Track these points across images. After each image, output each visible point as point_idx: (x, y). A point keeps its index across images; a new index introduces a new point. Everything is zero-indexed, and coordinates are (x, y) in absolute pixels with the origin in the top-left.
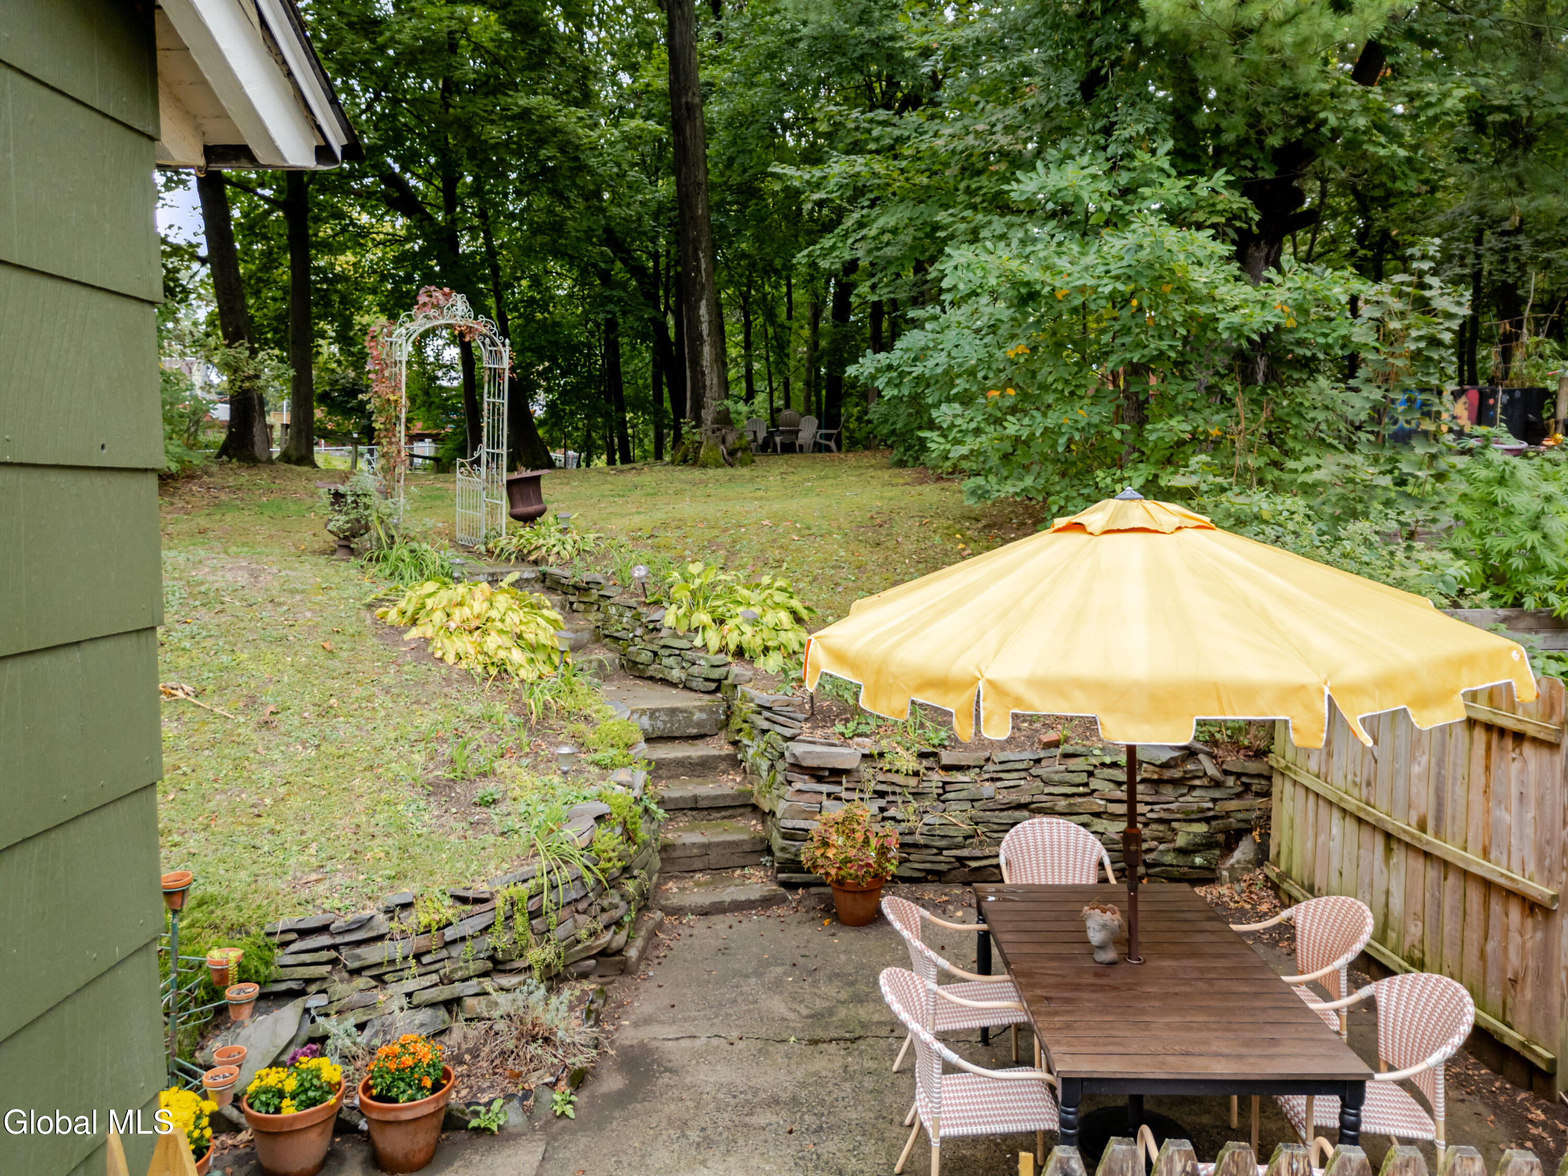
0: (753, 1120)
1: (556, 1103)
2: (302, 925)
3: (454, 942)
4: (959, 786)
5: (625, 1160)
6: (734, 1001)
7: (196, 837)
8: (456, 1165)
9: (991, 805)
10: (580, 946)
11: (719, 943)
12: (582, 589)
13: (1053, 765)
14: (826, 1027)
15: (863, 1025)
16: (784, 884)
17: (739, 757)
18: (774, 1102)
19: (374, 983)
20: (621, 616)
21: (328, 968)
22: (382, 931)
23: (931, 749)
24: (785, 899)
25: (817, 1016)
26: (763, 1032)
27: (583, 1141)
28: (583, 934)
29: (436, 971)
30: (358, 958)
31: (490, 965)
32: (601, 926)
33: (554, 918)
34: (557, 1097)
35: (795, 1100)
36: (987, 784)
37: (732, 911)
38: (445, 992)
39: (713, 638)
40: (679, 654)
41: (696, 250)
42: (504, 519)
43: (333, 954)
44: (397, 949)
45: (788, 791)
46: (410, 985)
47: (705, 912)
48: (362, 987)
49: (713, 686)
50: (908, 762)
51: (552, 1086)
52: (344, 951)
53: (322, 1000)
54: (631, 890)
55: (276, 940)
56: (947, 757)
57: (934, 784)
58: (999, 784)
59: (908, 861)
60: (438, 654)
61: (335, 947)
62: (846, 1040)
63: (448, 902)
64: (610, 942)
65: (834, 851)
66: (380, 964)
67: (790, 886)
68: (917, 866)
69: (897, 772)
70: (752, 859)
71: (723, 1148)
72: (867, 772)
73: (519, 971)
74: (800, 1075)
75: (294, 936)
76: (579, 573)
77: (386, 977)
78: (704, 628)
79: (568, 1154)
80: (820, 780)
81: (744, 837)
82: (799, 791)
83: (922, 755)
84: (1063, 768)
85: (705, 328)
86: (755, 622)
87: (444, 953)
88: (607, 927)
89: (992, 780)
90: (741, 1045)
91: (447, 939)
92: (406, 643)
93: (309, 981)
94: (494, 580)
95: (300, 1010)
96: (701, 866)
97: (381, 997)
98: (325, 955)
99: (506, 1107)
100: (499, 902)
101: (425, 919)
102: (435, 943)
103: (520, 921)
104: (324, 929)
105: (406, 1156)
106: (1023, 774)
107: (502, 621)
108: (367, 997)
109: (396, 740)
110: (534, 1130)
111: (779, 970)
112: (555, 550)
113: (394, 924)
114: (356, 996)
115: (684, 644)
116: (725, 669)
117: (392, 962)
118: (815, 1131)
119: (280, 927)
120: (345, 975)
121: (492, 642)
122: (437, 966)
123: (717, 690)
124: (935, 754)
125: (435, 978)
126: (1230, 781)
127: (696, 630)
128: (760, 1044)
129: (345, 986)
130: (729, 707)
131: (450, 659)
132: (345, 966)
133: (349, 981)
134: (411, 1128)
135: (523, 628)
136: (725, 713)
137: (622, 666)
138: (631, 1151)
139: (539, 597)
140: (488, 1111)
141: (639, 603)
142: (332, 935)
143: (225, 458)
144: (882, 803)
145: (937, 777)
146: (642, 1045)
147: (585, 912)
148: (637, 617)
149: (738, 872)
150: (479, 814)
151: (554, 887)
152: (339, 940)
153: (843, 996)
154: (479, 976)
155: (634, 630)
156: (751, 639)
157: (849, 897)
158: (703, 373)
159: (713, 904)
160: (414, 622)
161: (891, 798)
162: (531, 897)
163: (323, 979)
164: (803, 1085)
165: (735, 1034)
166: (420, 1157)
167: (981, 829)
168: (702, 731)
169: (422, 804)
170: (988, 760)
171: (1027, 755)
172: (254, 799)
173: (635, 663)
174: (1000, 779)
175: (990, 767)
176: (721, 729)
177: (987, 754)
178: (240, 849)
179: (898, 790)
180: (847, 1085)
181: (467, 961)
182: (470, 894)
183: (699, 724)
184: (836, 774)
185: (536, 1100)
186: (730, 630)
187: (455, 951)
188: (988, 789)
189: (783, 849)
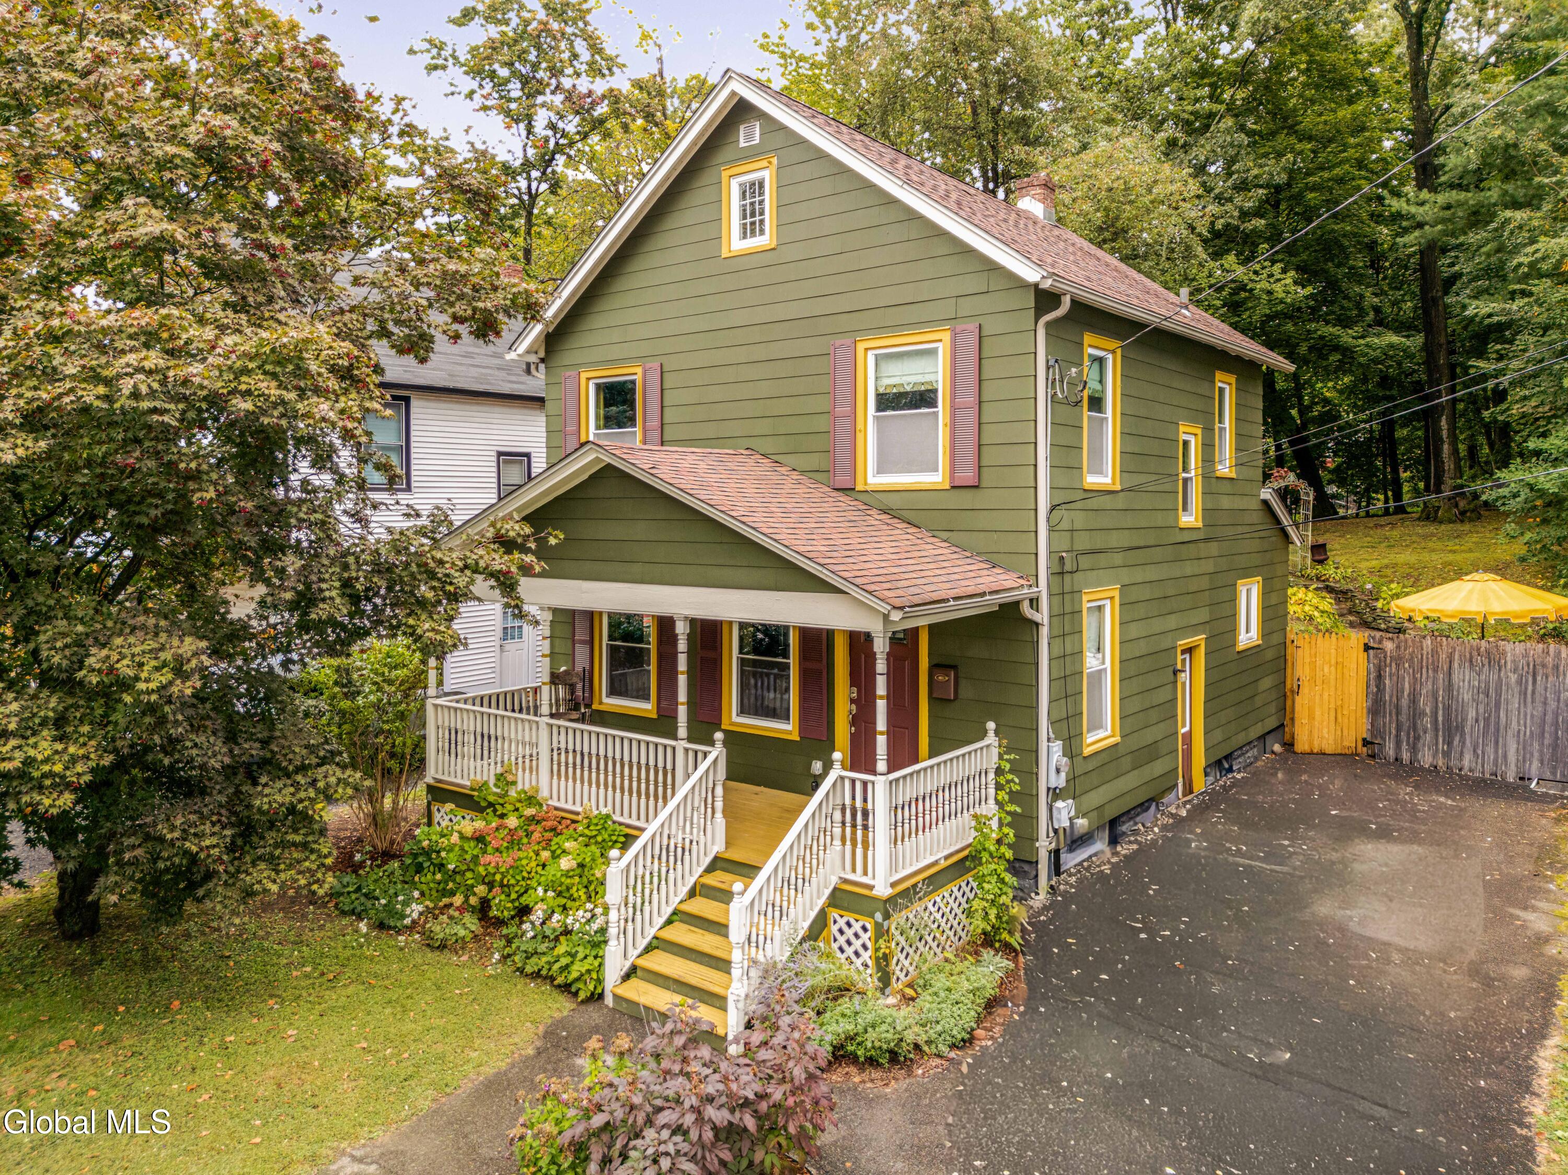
12: (1344, 593)
42: (1309, 561)
76: (1344, 586)
94: (1307, 587)
107: (1311, 602)
112: (1333, 576)
115: (1386, 615)
127: (1392, 610)
135: (1319, 605)
139: (1324, 594)
141: (1368, 599)
148: (1367, 604)
155: (1365, 609)
173: (1366, 622)
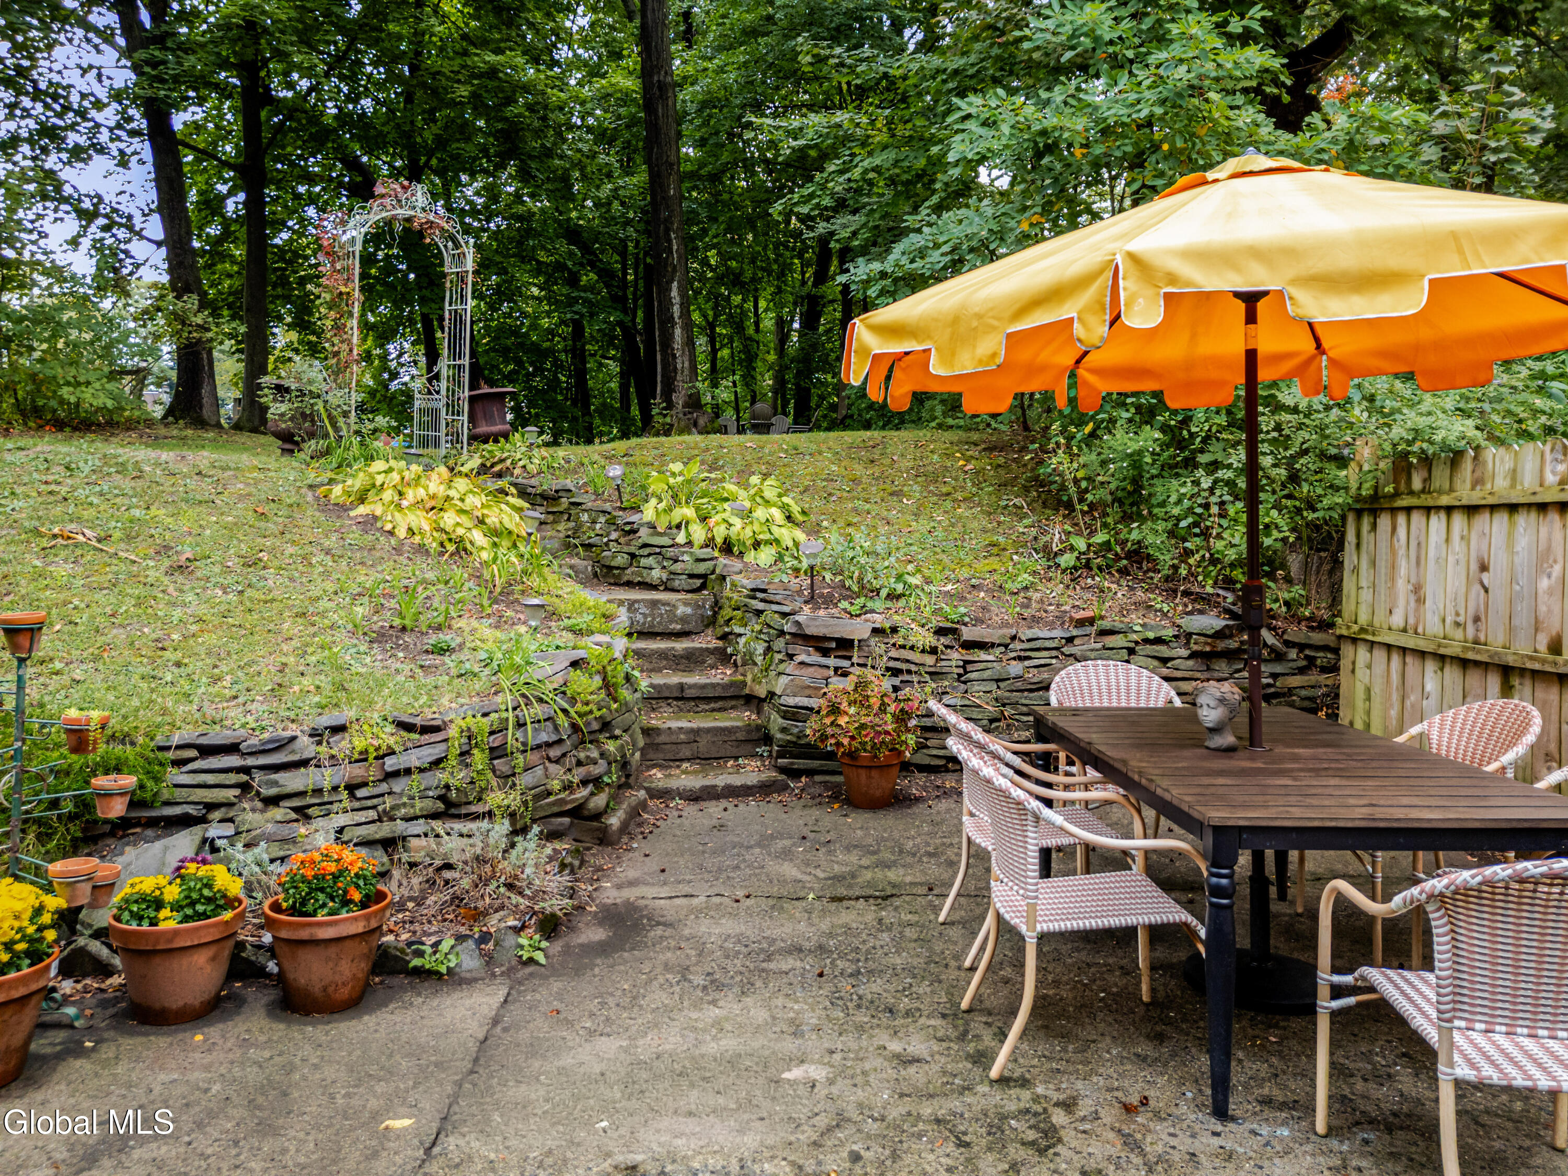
0: (772, 966)
1: (522, 947)
2: (203, 741)
3: (396, 774)
4: (982, 666)
5: (611, 1001)
6: (737, 867)
7: (84, 667)
8: (391, 1006)
9: (1019, 685)
10: (552, 798)
11: (715, 822)
12: (551, 498)
13: (1088, 642)
14: (850, 886)
15: (894, 886)
16: (782, 770)
17: (729, 650)
18: (797, 950)
19: (294, 816)
20: (594, 522)
21: (237, 792)
22: (307, 755)
23: (949, 625)
24: (786, 787)
25: (838, 879)
26: (775, 890)
27: (556, 985)
28: (556, 785)
29: (374, 807)
30: (275, 783)
31: (440, 806)
32: (576, 780)
33: (520, 760)
34: (523, 941)
35: (821, 949)
36: (1013, 663)
37: (726, 797)
38: (384, 830)
39: (698, 533)
40: (659, 552)
41: (667, 231)
42: (465, 436)
43: (244, 778)
44: (327, 777)
45: (789, 667)
46: (341, 820)
47: (695, 797)
48: (279, 818)
49: (698, 582)
50: (925, 638)
51: (518, 930)
52: (258, 776)
53: (229, 830)
54: (612, 749)
55: (171, 755)
56: (968, 633)
57: (954, 663)
58: (1027, 663)
59: (927, 747)
60: (388, 527)
61: (246, 770)
62: (876, 898)
63: (390, 728)
64: (587, 799)
65: (847, 719)
66: (302, 794)
67: (794, 774)
68: (935, 752)
69: (912, 648)
70: (748, 748)
71: (736, 989)
72: (878, 646)
73: (476, 817)
74: (825, 926)
75: (193, 753)
76: (548, 483)
77: (310, 811)
78: (687, 523)
79: (538, 996)
80: (825, 653)
81: (739, 724)
82: (802, 663)
83: (940, 632)
84: (1099, 645)
85: (676, 310)
86: (746, 515)
87: (384, 787)
88: (584, 783)
89: (1020, 659)
90: (749, 902)
91: (388, 769)
92: (351, 518)
93: (211, 807)
95: (197, 839)
96: (688, 754)
97: (303, 831)
98: (233, 778)
99: (458, 948)
100: (453, 732)
101: (360, 743)
102: (373, 773)
103: (479, 758)
104: (232, 748)
105: (325, 989)
106: (1054, 653)
107: (462, 500)
108: (285, 831)
109: (336, 593)
110: (494, 975)
111: (787, 843)
112: (521, 463)
113: (323, 749)
114: (270, 828)
115: (665, 541)
116: (710, 564)
117: (318, 791)
118: (851, 975)
119: (176, 740)
120: (259, 805)
121: (449, 519)
122: (375, 801)
123: (703, 587)
124: (954, 631)
125: (372, 814)
126: (1293, 654)
127: (678, 527)
128: (771, 902)
129: (257, 816)
130: (716, 602)
131: (402, 533)
132: (258, 793)
133: (263, 811)
134: (333, 950)
135: (485, 511)
136: (712, 608)
137: (595, 575)
138: (619, 993)
140: (435, 953)
141: (615, 509)
142: (244, 755)
143: (171, 419)
144: (897, 681)
145: (956, 656)
146: (627, 903)
147: (557, 761)
148: (611, 522)
149: (731, 763)
150: (428, 660)
151: (520, 725)
152: (250, 761)
153: (865, 862)
154: (426, 817)
155: (608, 535)
156: (739, 529)
157: (863, 772)
158: (674, 356)
159: (705, 788)
160: (362, 500)
161: (906, 677)
162: (492, 733)
163: (230, 805)
164: (831, 935)
165: (740, 894)
166: (344, 993)
167: (1008, 711)
168: (687, 628)
169: (363, 648)
170: (1013, 638)
171: (1058, 633)
172: (159, 634)
173: (610, 568)
174: (1029, 658)
175: (1017, 645)
176: (707, 626)
177: (1014, 631)
178: (136, 678)
179: (914, 668)
180: (885, 935)
181: (412, 798)
182: (418, 721)
183: (684, 619)
184: (845, 645)
185: (497, 944)
186: (717, 524)
187: (398, 786)
188: (1016, 668)
189: (784, 730)
